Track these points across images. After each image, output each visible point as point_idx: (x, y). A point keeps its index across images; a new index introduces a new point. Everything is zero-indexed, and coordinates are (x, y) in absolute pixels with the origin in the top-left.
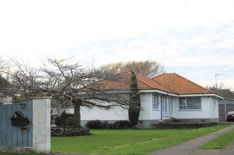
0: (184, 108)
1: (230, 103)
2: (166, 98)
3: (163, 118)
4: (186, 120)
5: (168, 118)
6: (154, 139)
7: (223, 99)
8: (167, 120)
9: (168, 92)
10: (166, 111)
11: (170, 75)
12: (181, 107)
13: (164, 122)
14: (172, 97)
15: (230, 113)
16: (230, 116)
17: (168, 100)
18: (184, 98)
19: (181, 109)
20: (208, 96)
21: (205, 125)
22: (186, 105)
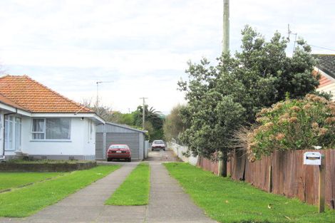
0: (40, 136)
1: (112, 130)
2: (11, 119)
3: (6, 154)
4: (44, 157)
5: (13, 154)
6: (13, 190)
7: (104, 122)
8: (11, 157)
9: (17, 109)
10: (11, 141)
11: (18, 78)
12: (35, 134)
13: (7, 160)
14: (21, 117)
15: (113, 147)
16: (114, 152)
17: (14, 122)
18: (41, 119)
19: (35, 138)
20: (83, 118)
21: (79, 167)
22: (44, 132)
